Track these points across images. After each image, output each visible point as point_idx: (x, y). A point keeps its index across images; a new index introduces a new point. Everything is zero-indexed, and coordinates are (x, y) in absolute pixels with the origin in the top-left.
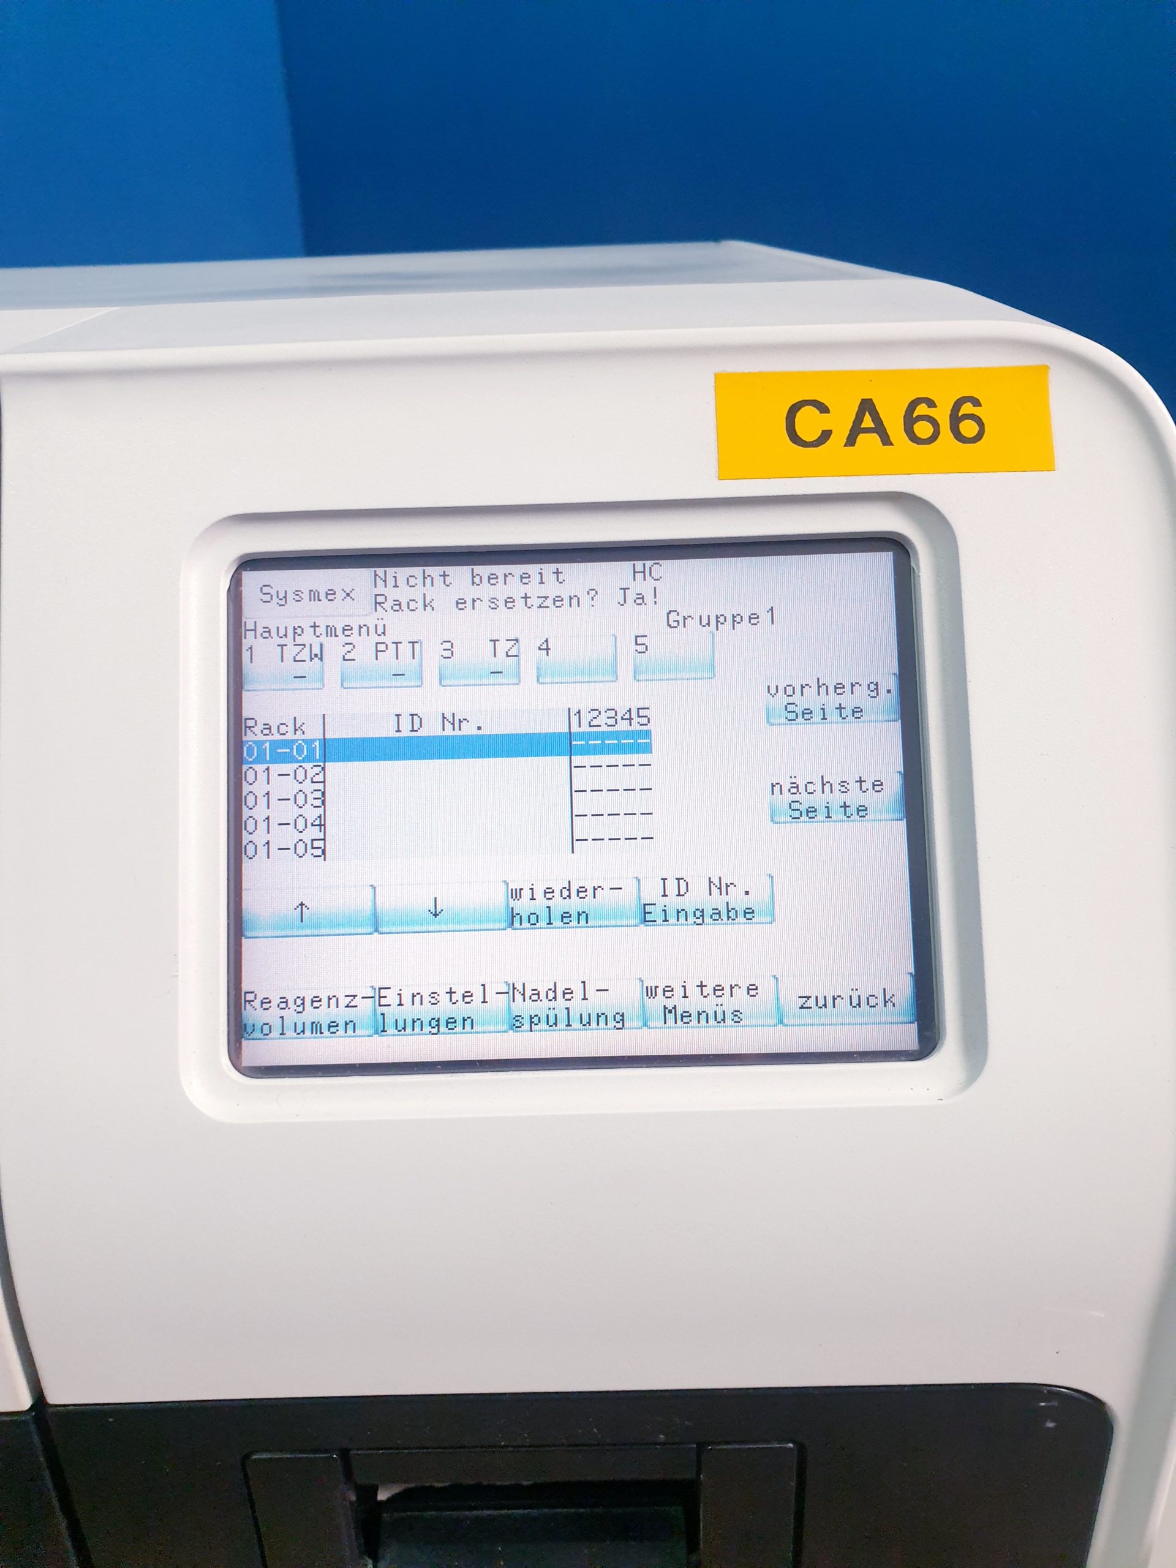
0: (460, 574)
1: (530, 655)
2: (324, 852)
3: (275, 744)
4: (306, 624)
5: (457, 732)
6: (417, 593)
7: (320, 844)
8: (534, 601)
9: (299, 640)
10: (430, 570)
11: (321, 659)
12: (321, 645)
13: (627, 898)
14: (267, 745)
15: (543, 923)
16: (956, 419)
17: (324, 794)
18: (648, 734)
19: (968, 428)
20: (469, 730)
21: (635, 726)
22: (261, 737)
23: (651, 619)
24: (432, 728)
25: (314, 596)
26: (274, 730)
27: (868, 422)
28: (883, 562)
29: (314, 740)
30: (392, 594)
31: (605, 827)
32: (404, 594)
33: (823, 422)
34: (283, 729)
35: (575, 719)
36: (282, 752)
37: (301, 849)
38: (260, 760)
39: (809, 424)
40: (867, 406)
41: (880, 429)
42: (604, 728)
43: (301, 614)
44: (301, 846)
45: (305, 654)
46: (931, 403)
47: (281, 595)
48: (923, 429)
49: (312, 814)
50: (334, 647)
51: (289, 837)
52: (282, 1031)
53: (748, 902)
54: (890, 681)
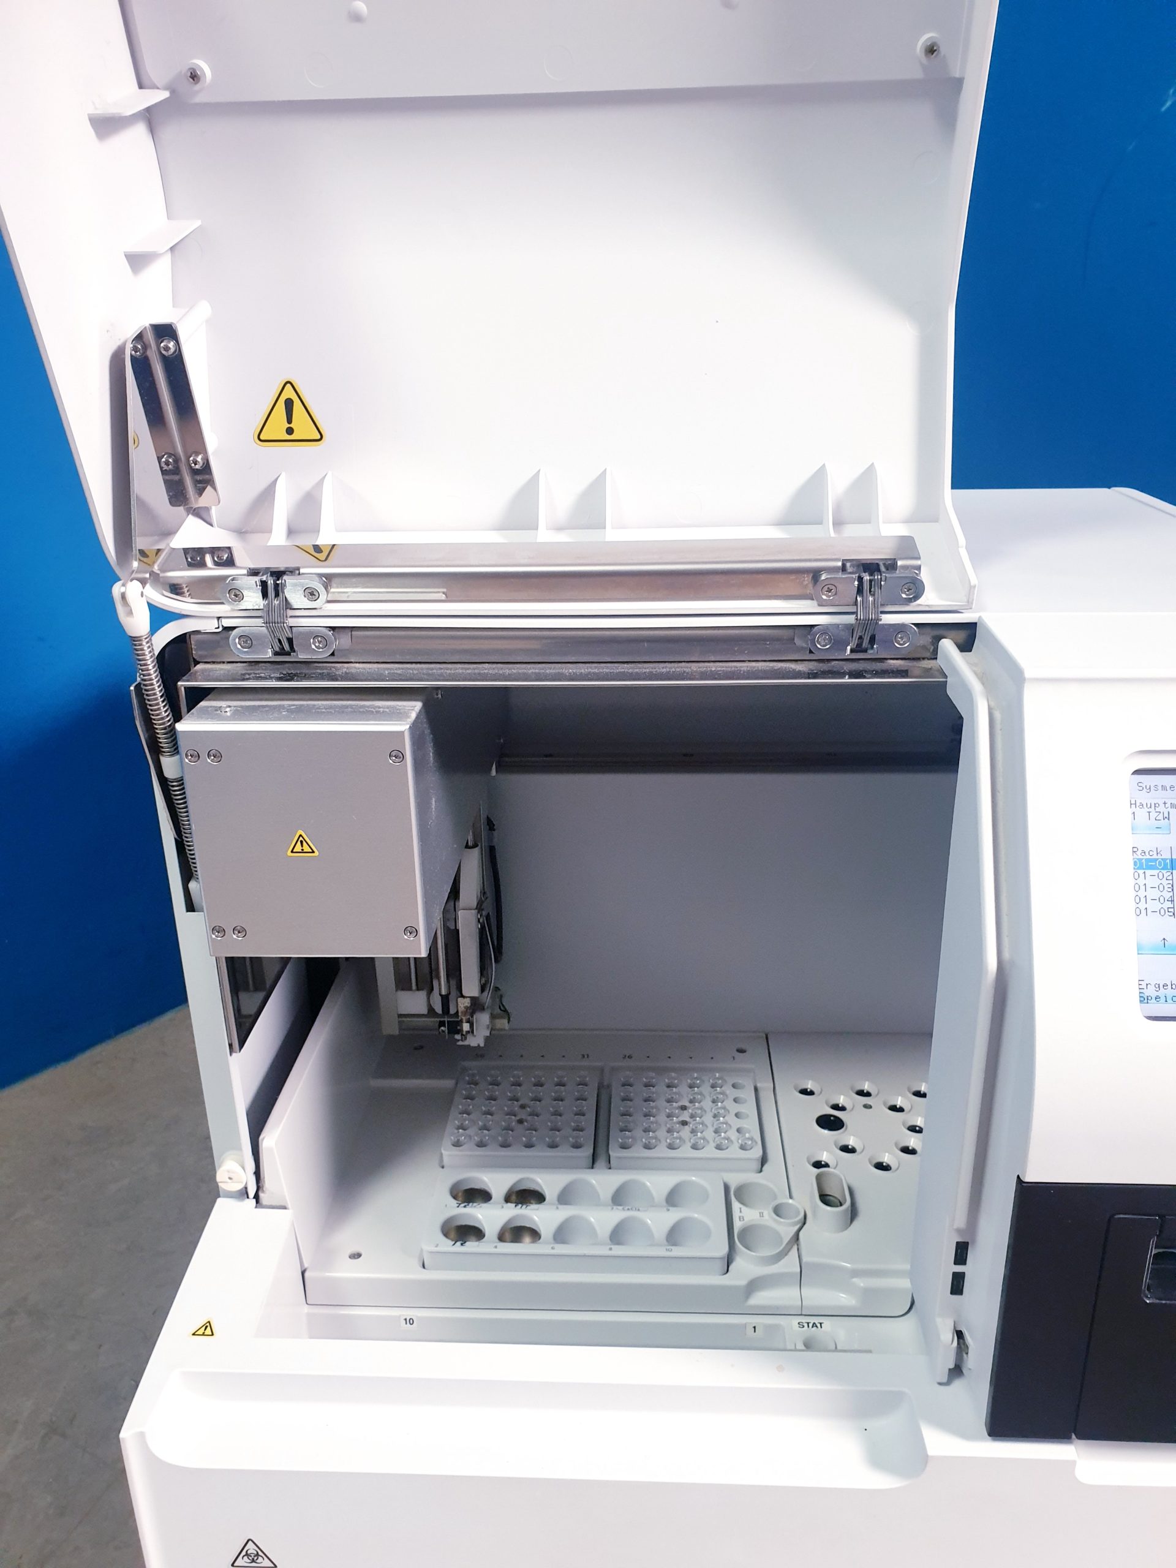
2: (1174, 914)
3: (1147, 860)
4: (1161, 802)
7: (1172, 910)
9: (1157, 810)
11: (1169, 819)
12: (1169, 813)
14: (1144, 861)
17: (1172, 886)
22: (1141, 857)
25: (1164, 788)
26: (1147, 854)
29: (1167, 859)
34: (1151, 853)
36: (1151, 864)
37: (1162, 912)
38: (1141, 868)
43: (1158, 797)
44: (1162, 911)
45: (1161, 817)
47: (1148, 787)
49: (1168, 895)
51: (1156, 906)
52: (1157, 998)
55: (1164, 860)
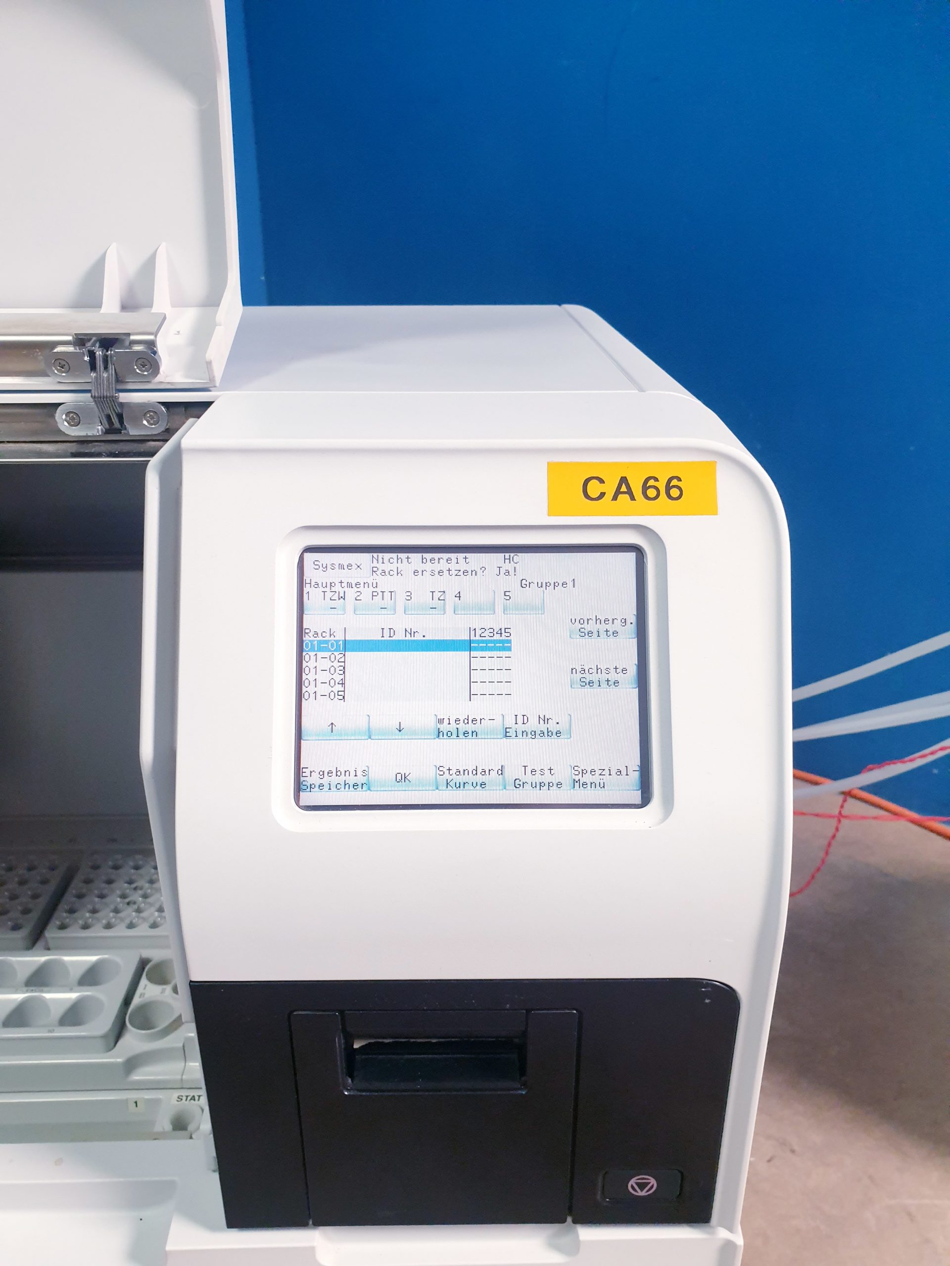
0: (416, 557)
1: (450, 599)
2: (344, 697)
3: (320, 642)
4: (336, 581)
5: (413, 638)
6: (394, 567)
7: (342, 693)
8: (453, 572)
9: (333, 589)
10: (400, 555)
11: (344, 599)
12: (344, 592)
13: (497, 725)
14: (316, 642)
15: (454, 736)
16: (668, 488)
17: (344, 668)
18: (510, 642)
19: (675, 493)
20: (419, 637)
21: (503, 638)
22: (312, 638)
23: (512, 583)
24: (400, 636)
25: (341, 567)
26: (320, 635)
27: (624, 489)
28: (632, 556)
29: (340, 641)
30: (381, 567)
31: (488, 688)
32: (387, 567)
33: (601, 488)
34: (324, 634)
35: (473, 633)
37: (332, 695)
38: (313, 650)
39: (594, 489)
40: (624, 480)
41: (630, 492)
42: (488, 638)
43: (334, 576)
44: (332, 694)
45: (336, 597)
46: (656, 480)
47: (324, 566)
48: (652, 493)
49: (338, 678)
50: (351, 593)
51: (326, 689)
52: (321, 786)
53: (558, 728)
54: (632, 618)
55: (337, 641)
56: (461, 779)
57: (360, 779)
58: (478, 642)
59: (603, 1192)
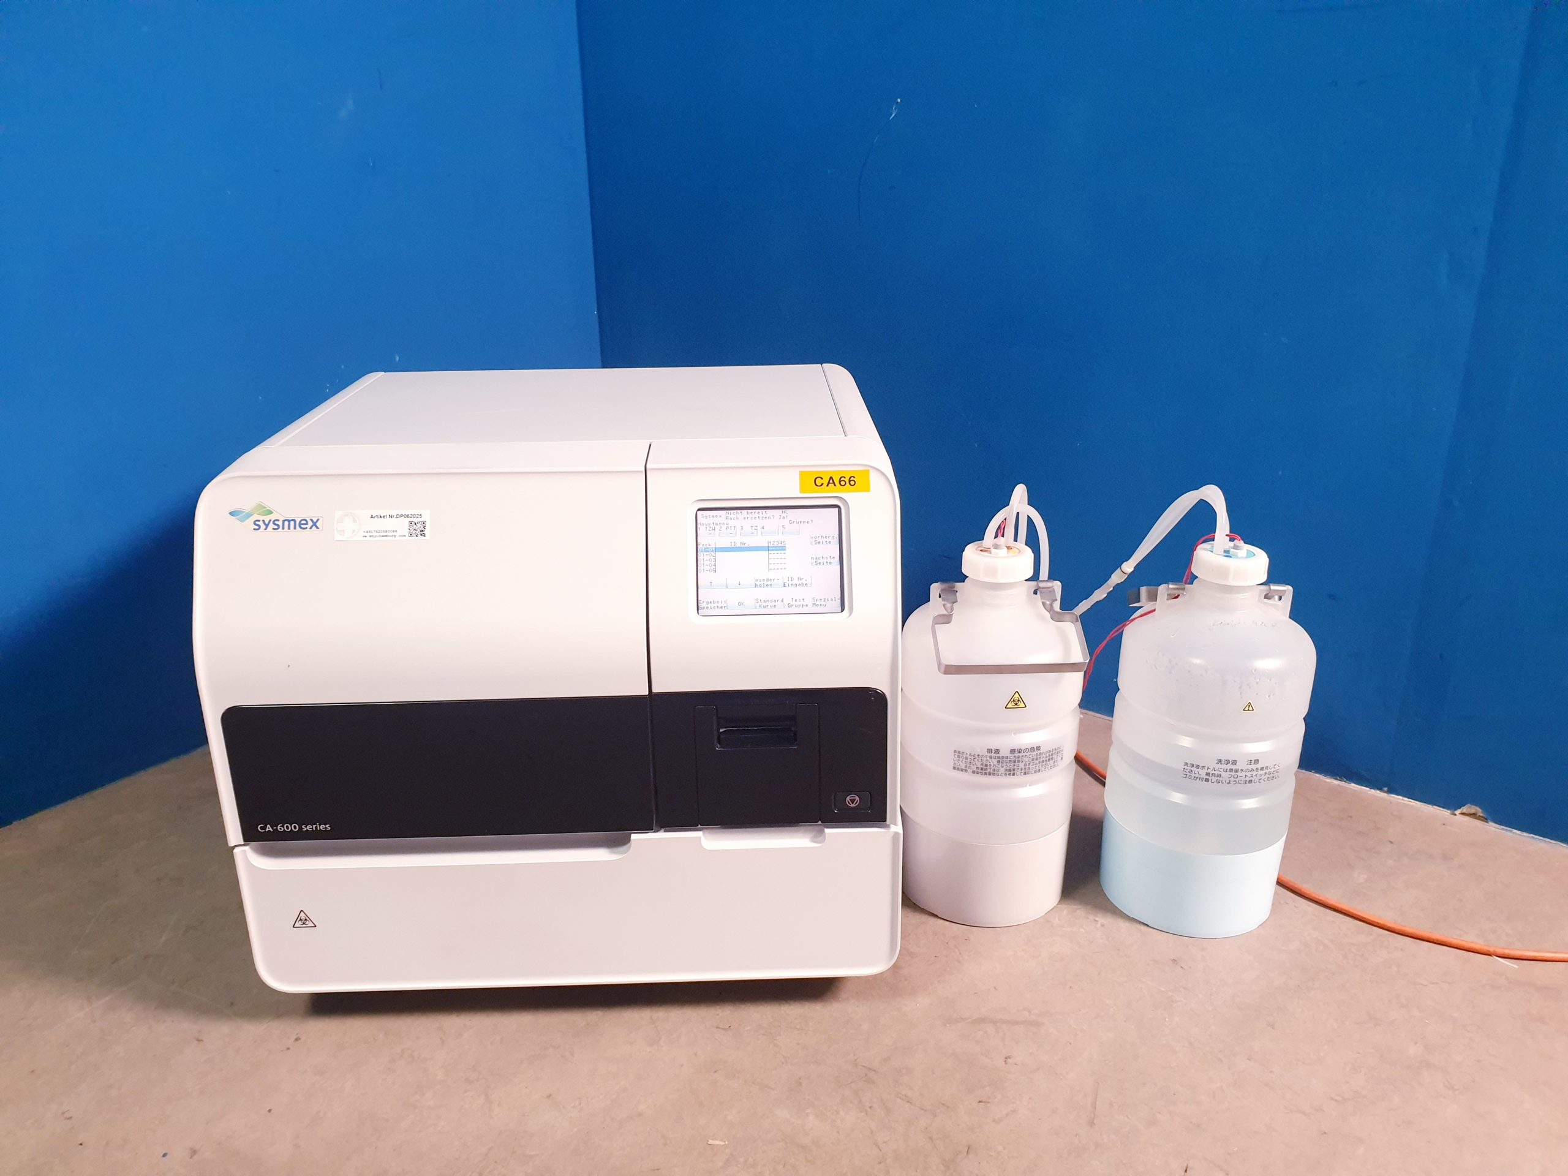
0: (744, 512)
1: (759, 529)
2: (716, 571)
3: (705, 548)
4: (711, 523)
5: (744, 546)
6: (735, 516)
7: (715, 569)
8: (761, 518)
9: (710, 526)
10: (738, 511)
11: (715, 530)
12: (715, 527)
13: (781, 582)
15: (762, 586)
16: (850, 481)
17: (715, 559)
18: (785, 547)
19: (852, 483)
20: (746, 545)
21: (782, 545)
22: (702, 547)
23: (786, 522)
24: (738, 545)
25: (713, 516)
26: (705, 545)
27: (831, 481)
28: (837, 509)
29: (714, 548)
30: (730, 516)
31: (776, 566)
32: (732, 516)
33: (822, 481)
34: (707, 545)
35: (769, 543)
36: (706, 550)
38: (702, 551)
39: (819, 482)
40: (831, 478)
41: (834, 483)
42: (776, 545)
43: (711, 520)
44: (711, 570)
45: (711, 529)
46: (845, 477)
47: (706, 516)
48: (843, 483)
49: (713, 563)
51: (708, 567)
52: (707, 608)
53: (806, 582)
54: (837, 536)
55: (712, 548)
56: (766, 604)
57: (723, 605)
58: (771, 547)
59: (835, 805)
